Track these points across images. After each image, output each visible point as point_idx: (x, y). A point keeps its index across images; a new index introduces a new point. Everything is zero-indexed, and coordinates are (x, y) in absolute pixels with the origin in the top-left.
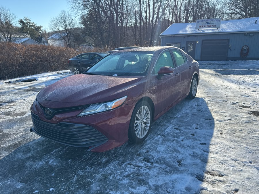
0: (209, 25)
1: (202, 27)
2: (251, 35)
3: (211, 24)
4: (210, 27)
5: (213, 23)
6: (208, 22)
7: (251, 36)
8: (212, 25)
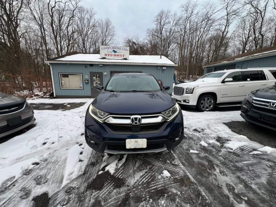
0: (116, 54)
1: (109, 56)
2: (164, 68)
3: (118, 52)
4: (117, 56)
5: (121, 51)
6: (115, 50)
7: (163, 70)
8: (120, 54)
